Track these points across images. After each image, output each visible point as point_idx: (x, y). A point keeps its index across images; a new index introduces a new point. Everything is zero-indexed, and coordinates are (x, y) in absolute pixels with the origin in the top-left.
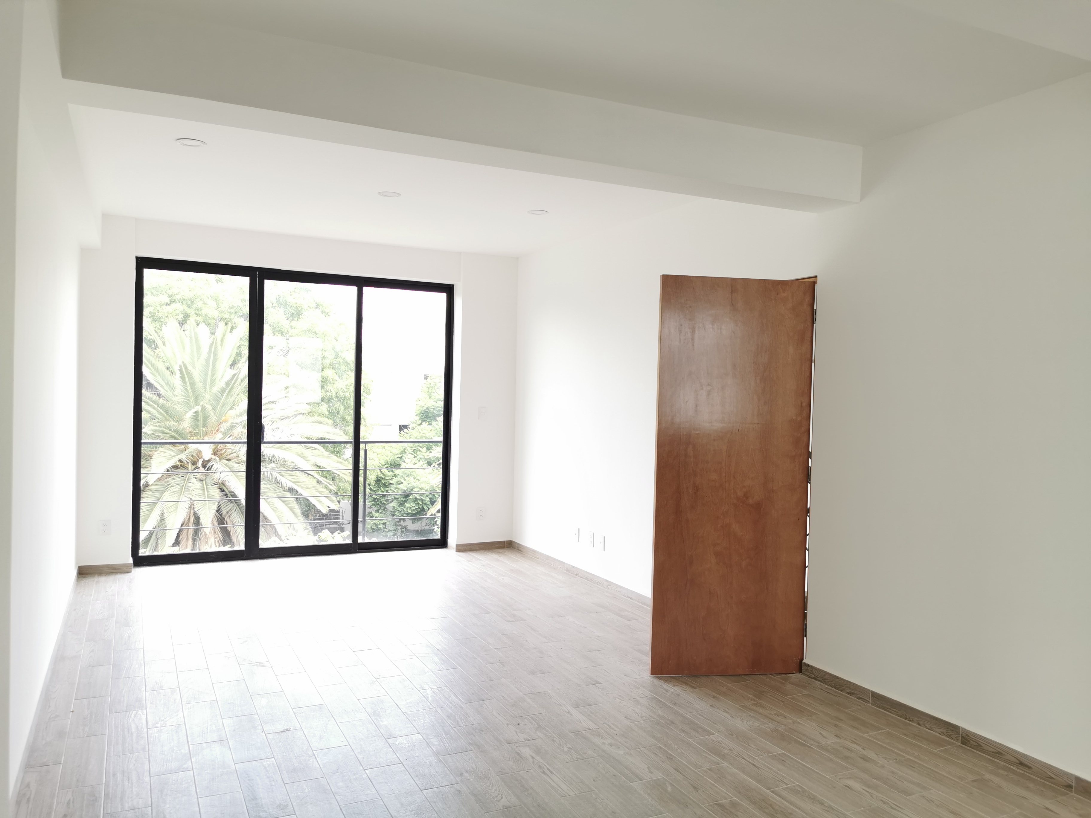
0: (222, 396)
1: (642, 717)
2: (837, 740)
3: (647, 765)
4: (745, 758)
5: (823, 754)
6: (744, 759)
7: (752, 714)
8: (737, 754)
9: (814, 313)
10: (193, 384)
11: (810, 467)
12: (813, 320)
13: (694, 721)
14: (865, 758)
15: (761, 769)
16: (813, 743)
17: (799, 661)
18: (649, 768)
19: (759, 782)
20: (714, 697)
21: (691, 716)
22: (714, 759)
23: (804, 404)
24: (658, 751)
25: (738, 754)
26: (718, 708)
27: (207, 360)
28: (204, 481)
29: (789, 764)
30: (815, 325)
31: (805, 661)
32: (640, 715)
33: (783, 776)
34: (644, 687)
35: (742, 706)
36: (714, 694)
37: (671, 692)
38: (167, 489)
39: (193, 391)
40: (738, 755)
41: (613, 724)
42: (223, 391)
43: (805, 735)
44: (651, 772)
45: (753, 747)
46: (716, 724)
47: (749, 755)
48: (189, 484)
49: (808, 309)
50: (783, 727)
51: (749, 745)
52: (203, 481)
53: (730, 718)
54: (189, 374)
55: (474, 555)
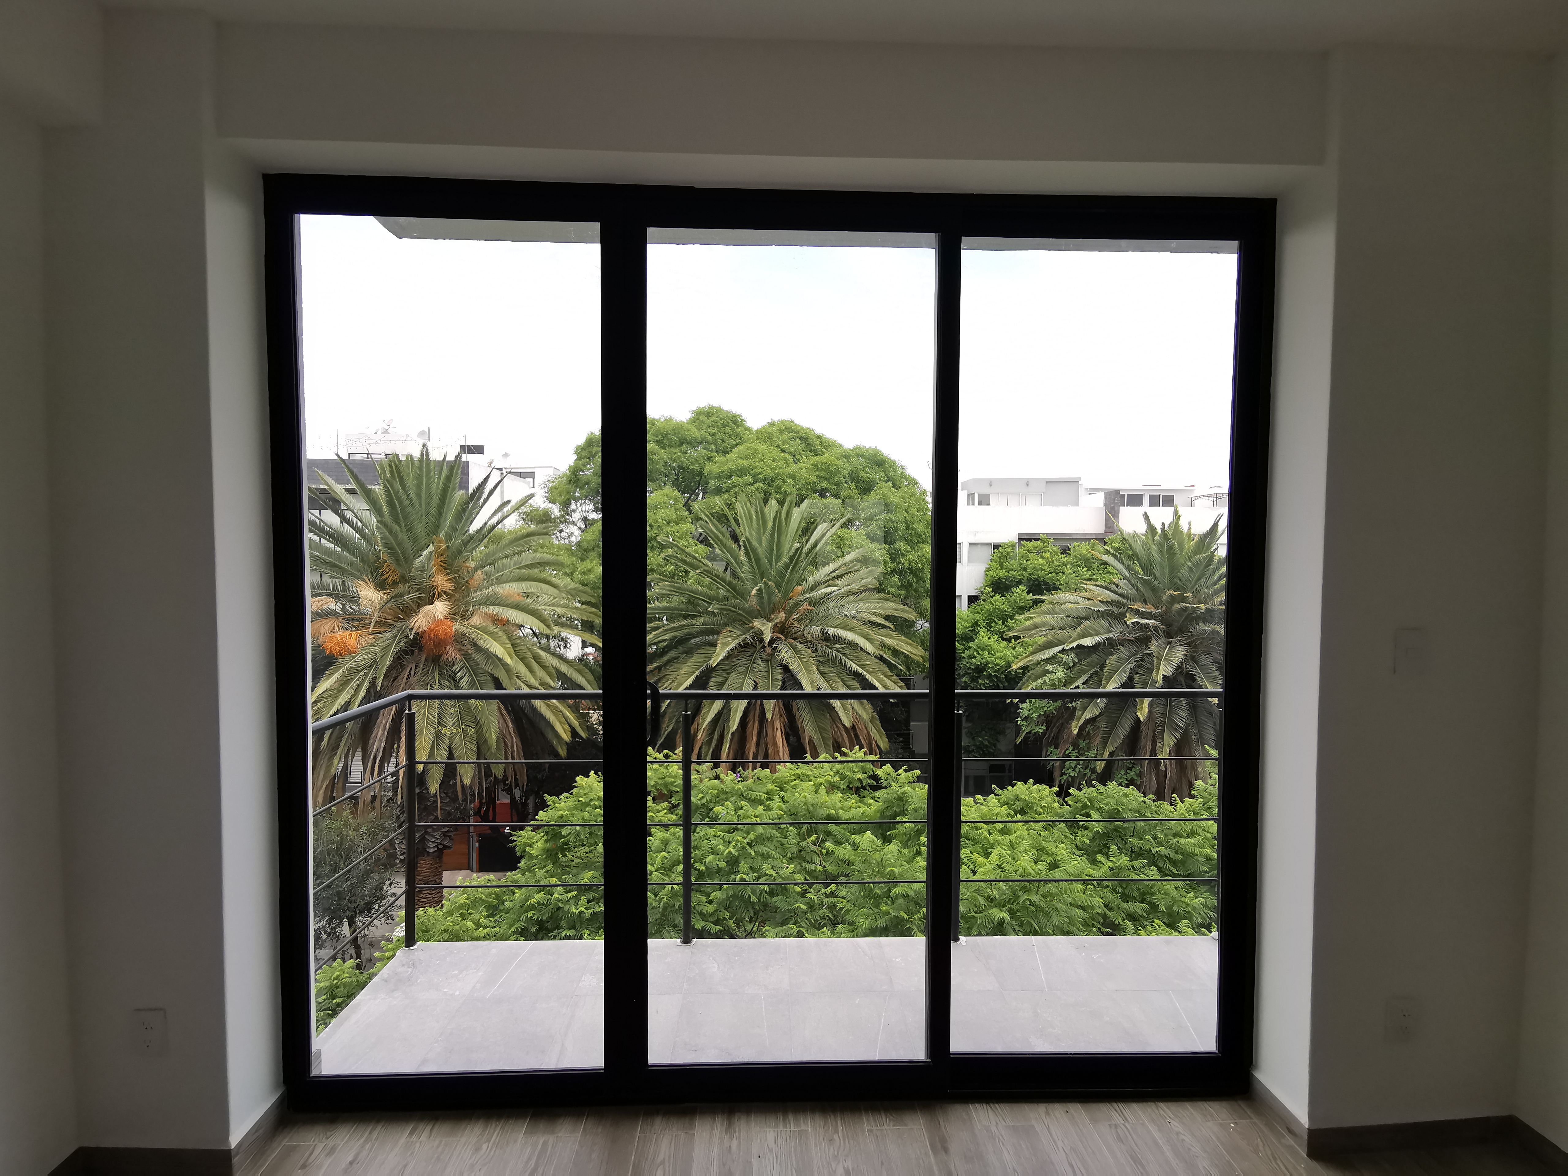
0: (787, 572)
10: (758, 560)
27: (772, 535)
38: (735, 668)
39: (759, 566)
42: (787, 566)
48: (755, 665)
52: (768, 661)
54: (754, 550)
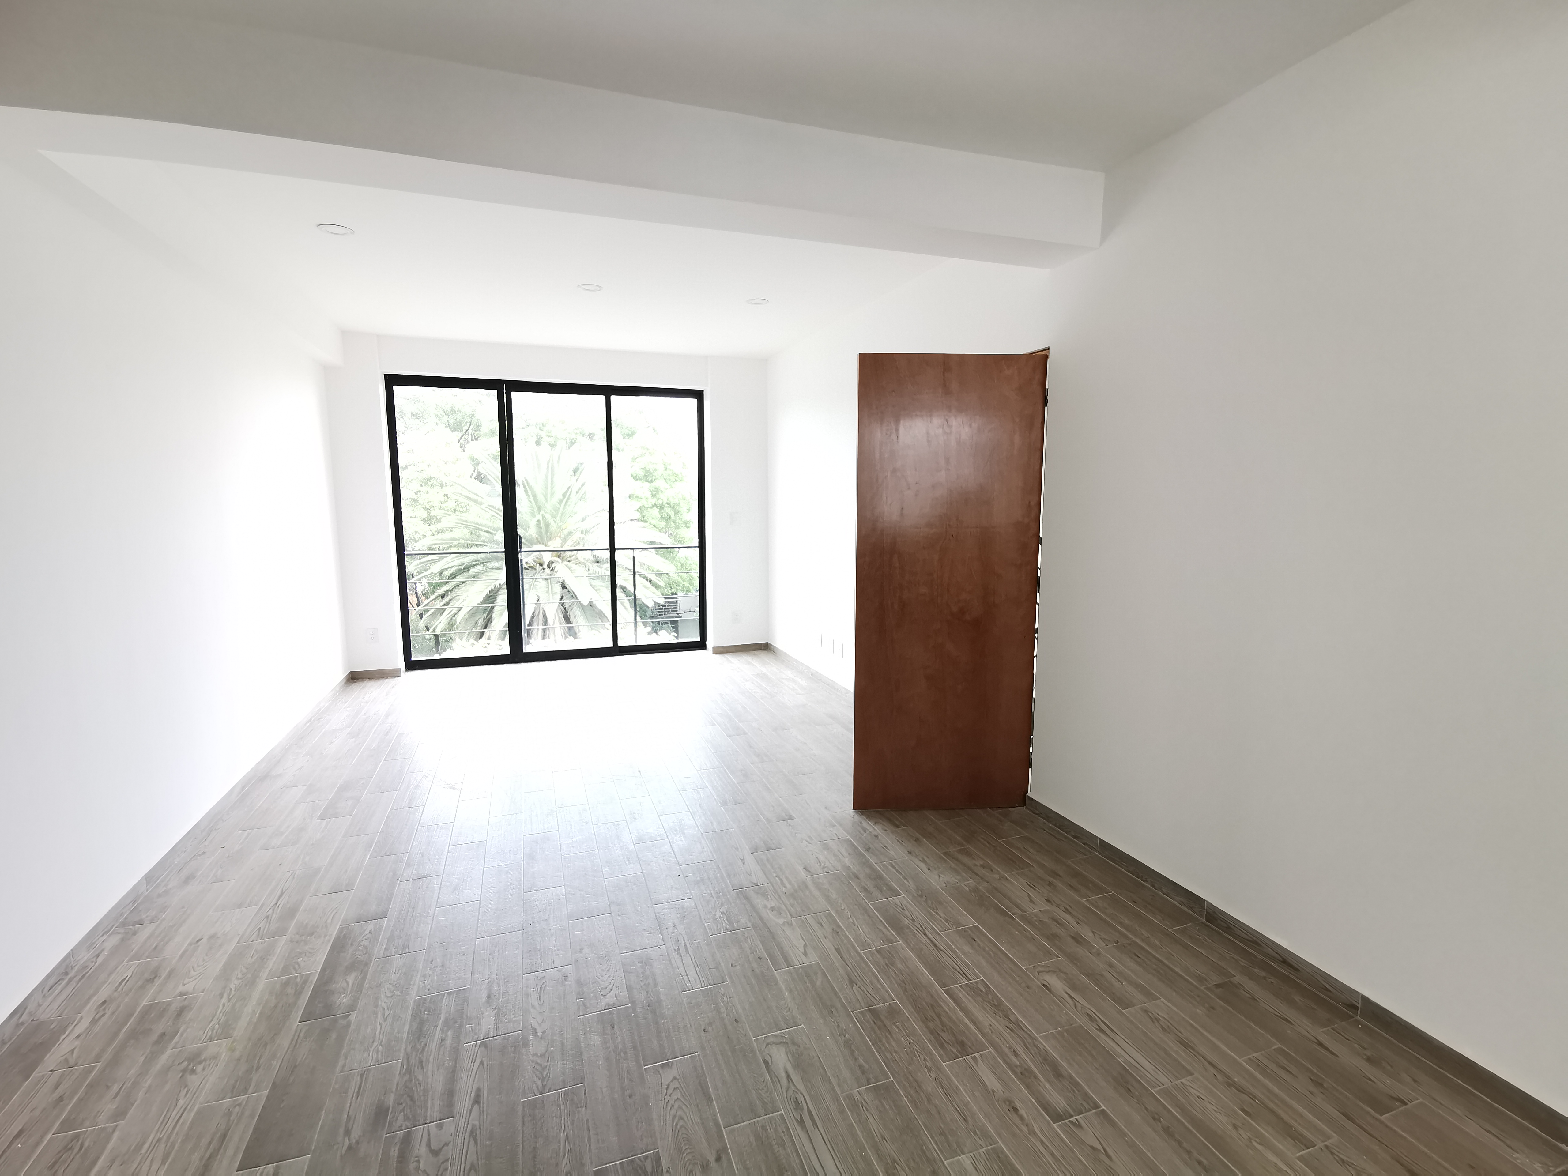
0: (560, 506)
1: (823, 868)
2: (1047, 907)
3: (805, 942)
4: (927, 933)
5: (1025, 930)
6: (925, 934)
7: (953, 865)
8: (919, 927)
9: (1045, 392)
11: (1039, 577)
12: (1045, 403)
13: (883, 874)
14: (1078, 939)
15: (941, 952)
16: (1017, 911)
17: (1022, 793)
18: (805, 946)
19: (933, 973)
20: (917, 840)
21: (880, 868)
22: (888, 933)
23: (1032, 503)
24: (825, 920)
25: (921, 926)
26: (916, 856)
28: (549, 580)
29: (979, 945)
30: (1046, 407)
31: (1029, 794)
32: (822, 865)
33: (967, 965)
34: (841, 825)
35: (945, 854)
36: (918, 835)
37: (868, 832)
40: (921, 928)
41: (787, 878)
43: (1009, 899)
44: (805, 954)
45: (942, 915)
46: (906, 879)
47: (933, 928)
49: (1039, 389)
50: (985, 884)
51: (937, 913)
53: (926, 870)
55: (729, 658)
